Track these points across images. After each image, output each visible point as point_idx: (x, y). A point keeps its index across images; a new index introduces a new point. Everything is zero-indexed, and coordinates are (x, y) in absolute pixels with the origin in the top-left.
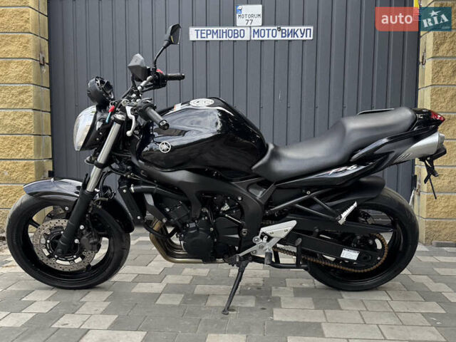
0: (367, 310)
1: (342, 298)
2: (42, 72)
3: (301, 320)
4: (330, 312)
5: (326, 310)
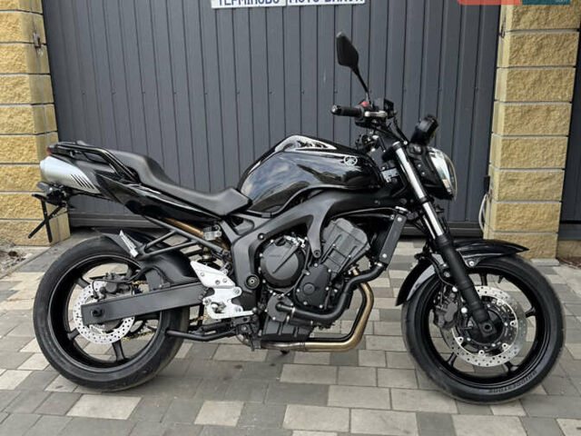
0: (386, 367)
1: (365, 348)
2: (38, 56)
4: (344, 370)
5: (341, 368)
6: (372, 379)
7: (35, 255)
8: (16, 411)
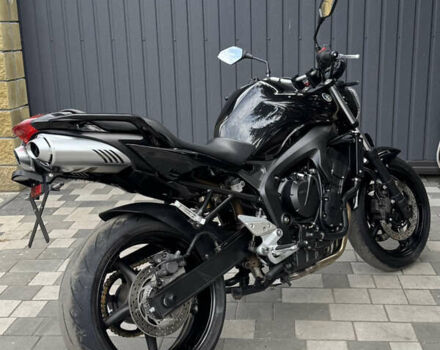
0: (376, 288)
1: (353, 273)
2: (8, 4)
3: (310, 302)
4: (338, 292)
5: (335, 290)
6: (365, 297)
7: (8, 200)
8: (45, 334)
